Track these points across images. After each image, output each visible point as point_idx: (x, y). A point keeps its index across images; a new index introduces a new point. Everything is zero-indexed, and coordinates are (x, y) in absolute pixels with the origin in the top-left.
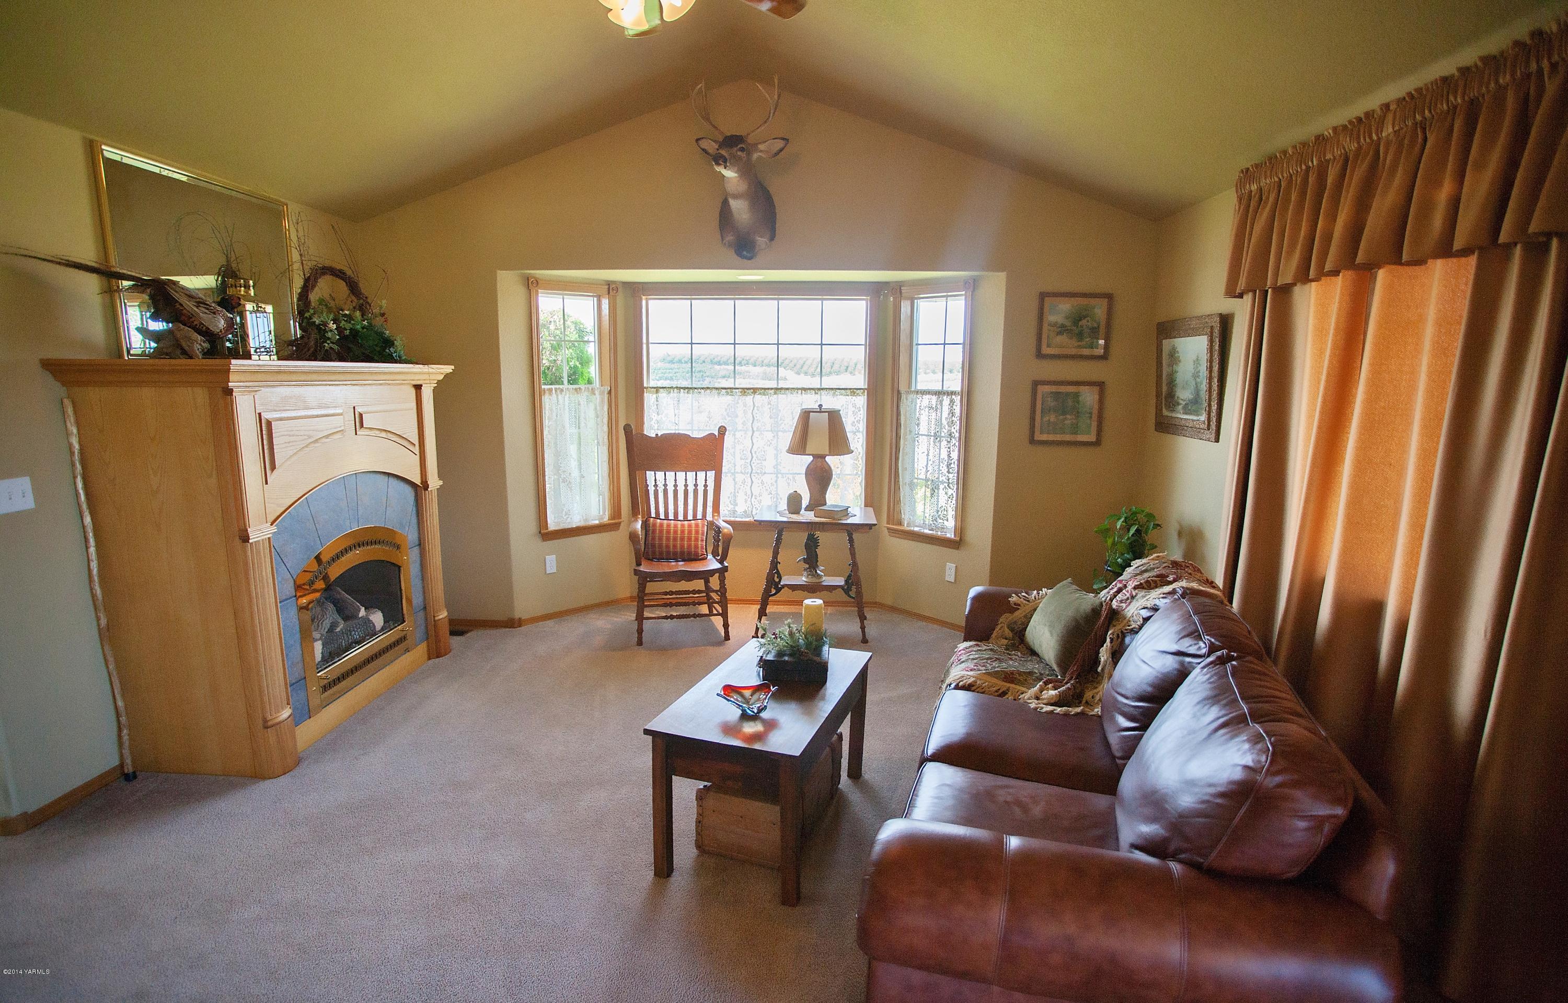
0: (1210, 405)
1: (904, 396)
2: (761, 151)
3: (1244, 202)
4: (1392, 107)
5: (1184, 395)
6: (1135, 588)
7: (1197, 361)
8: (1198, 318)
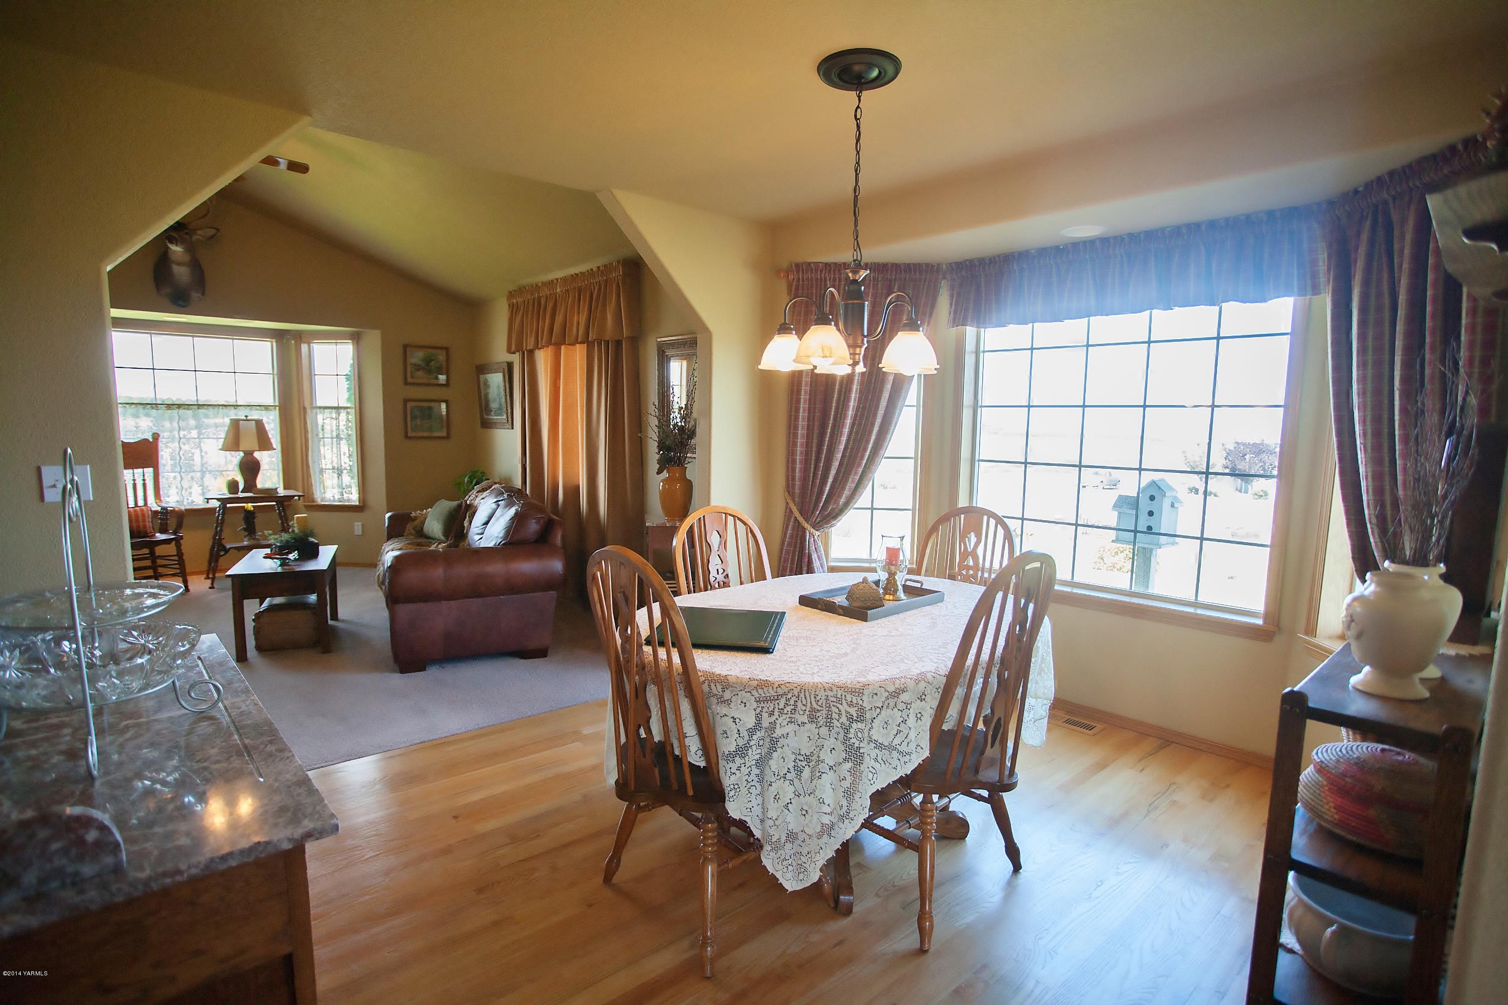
0: (507, 410)
1: (309, 411)
2: (198, 235)
3: (511, 307)
4: (559, 280)
5: (494, 405)
6: (477, 492)
7: (498, 387)
8: (497, 363)
